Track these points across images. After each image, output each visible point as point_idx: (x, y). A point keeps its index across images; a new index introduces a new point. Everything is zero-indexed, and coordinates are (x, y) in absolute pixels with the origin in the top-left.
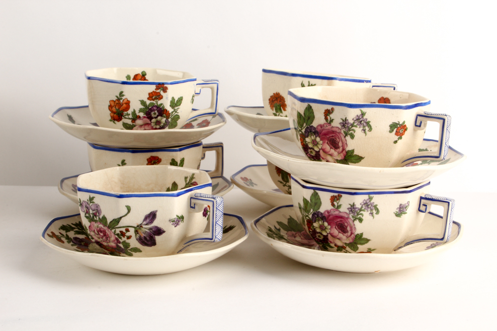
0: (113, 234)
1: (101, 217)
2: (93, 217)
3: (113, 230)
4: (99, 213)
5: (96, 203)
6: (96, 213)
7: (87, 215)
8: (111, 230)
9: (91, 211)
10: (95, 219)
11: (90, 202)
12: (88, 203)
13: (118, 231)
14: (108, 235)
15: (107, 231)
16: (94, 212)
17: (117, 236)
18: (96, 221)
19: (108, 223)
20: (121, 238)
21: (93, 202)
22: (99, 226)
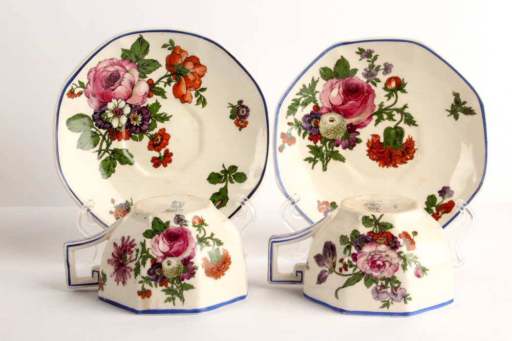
0: (360, 265)
1: (374, 285)
2: (387, 283)
3: (358, 270)
4: (376, 289)
5: (379, 302)
6: (380, 290)
7: (396, 285)
8: (361, 271)
9: (389, 290)
10: (384, 282)
11: (388, 301)
12: (392, 300)
13: (350, 270)
14: (368, 263)
15: (368, 268)
16: (384, 290)
17: (354, 263)
18: (384, 279)
19: (363, 279)
20: (349, 261)
21: (383, 302)
22: (379, 274)
